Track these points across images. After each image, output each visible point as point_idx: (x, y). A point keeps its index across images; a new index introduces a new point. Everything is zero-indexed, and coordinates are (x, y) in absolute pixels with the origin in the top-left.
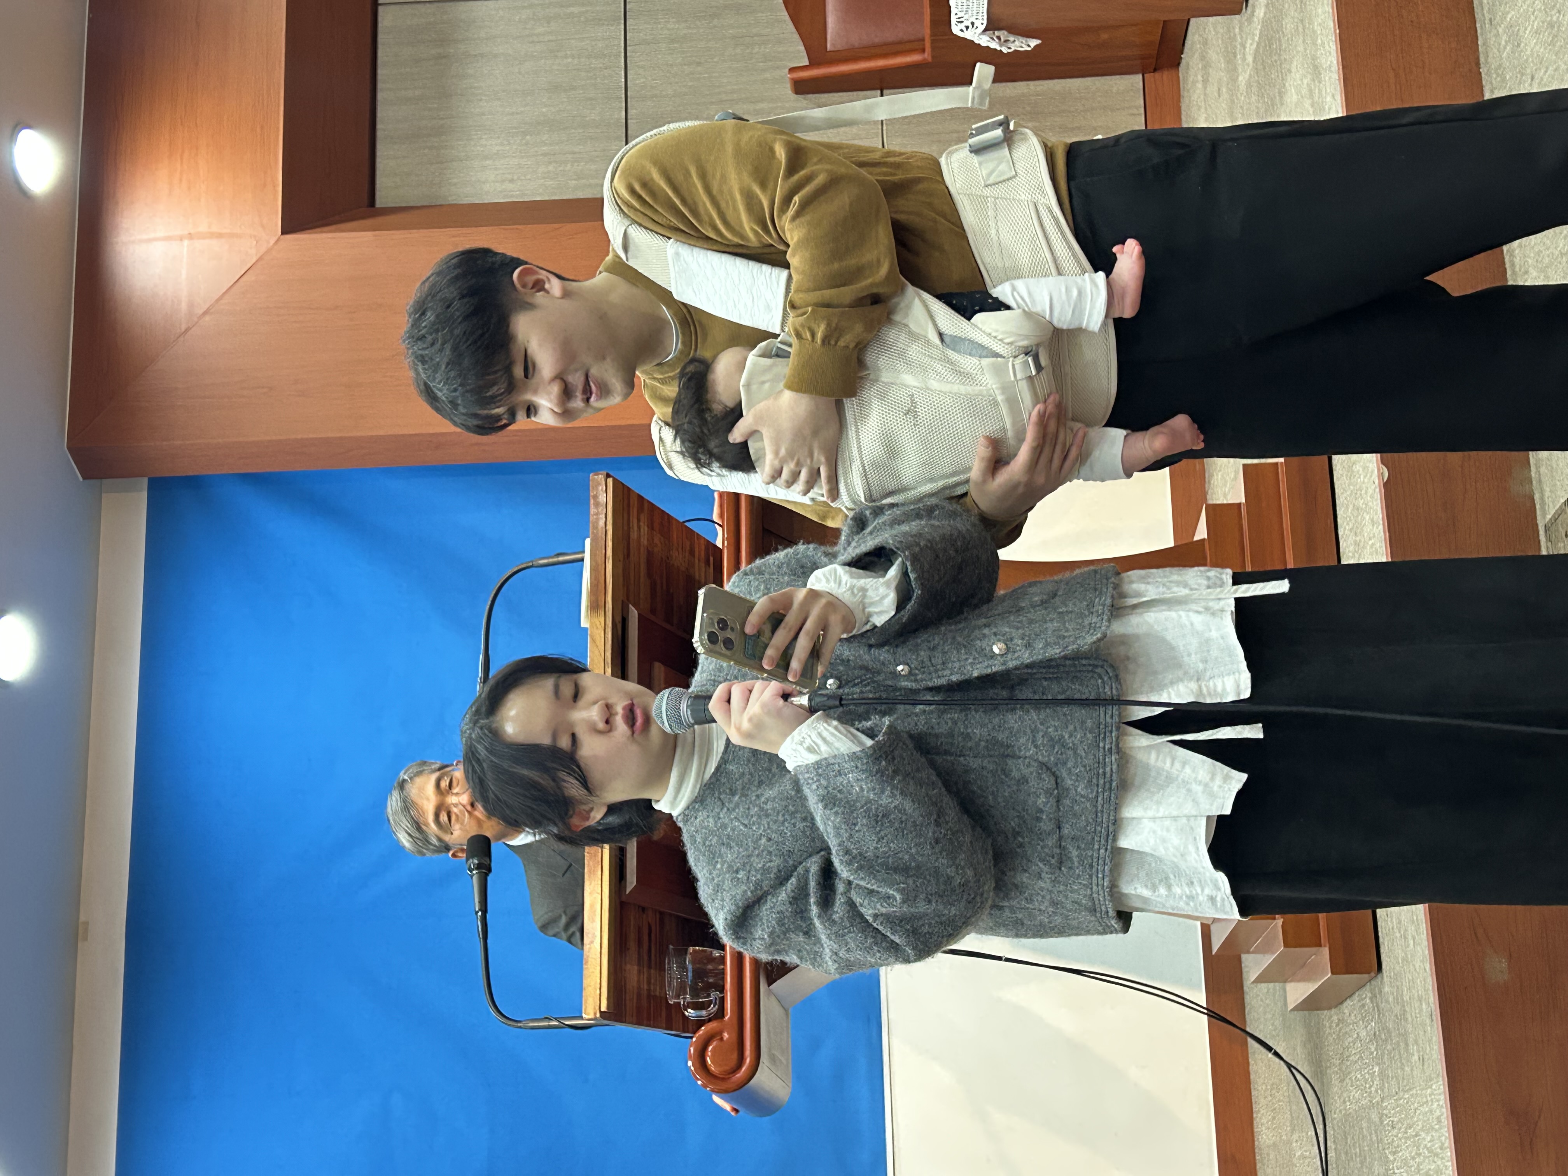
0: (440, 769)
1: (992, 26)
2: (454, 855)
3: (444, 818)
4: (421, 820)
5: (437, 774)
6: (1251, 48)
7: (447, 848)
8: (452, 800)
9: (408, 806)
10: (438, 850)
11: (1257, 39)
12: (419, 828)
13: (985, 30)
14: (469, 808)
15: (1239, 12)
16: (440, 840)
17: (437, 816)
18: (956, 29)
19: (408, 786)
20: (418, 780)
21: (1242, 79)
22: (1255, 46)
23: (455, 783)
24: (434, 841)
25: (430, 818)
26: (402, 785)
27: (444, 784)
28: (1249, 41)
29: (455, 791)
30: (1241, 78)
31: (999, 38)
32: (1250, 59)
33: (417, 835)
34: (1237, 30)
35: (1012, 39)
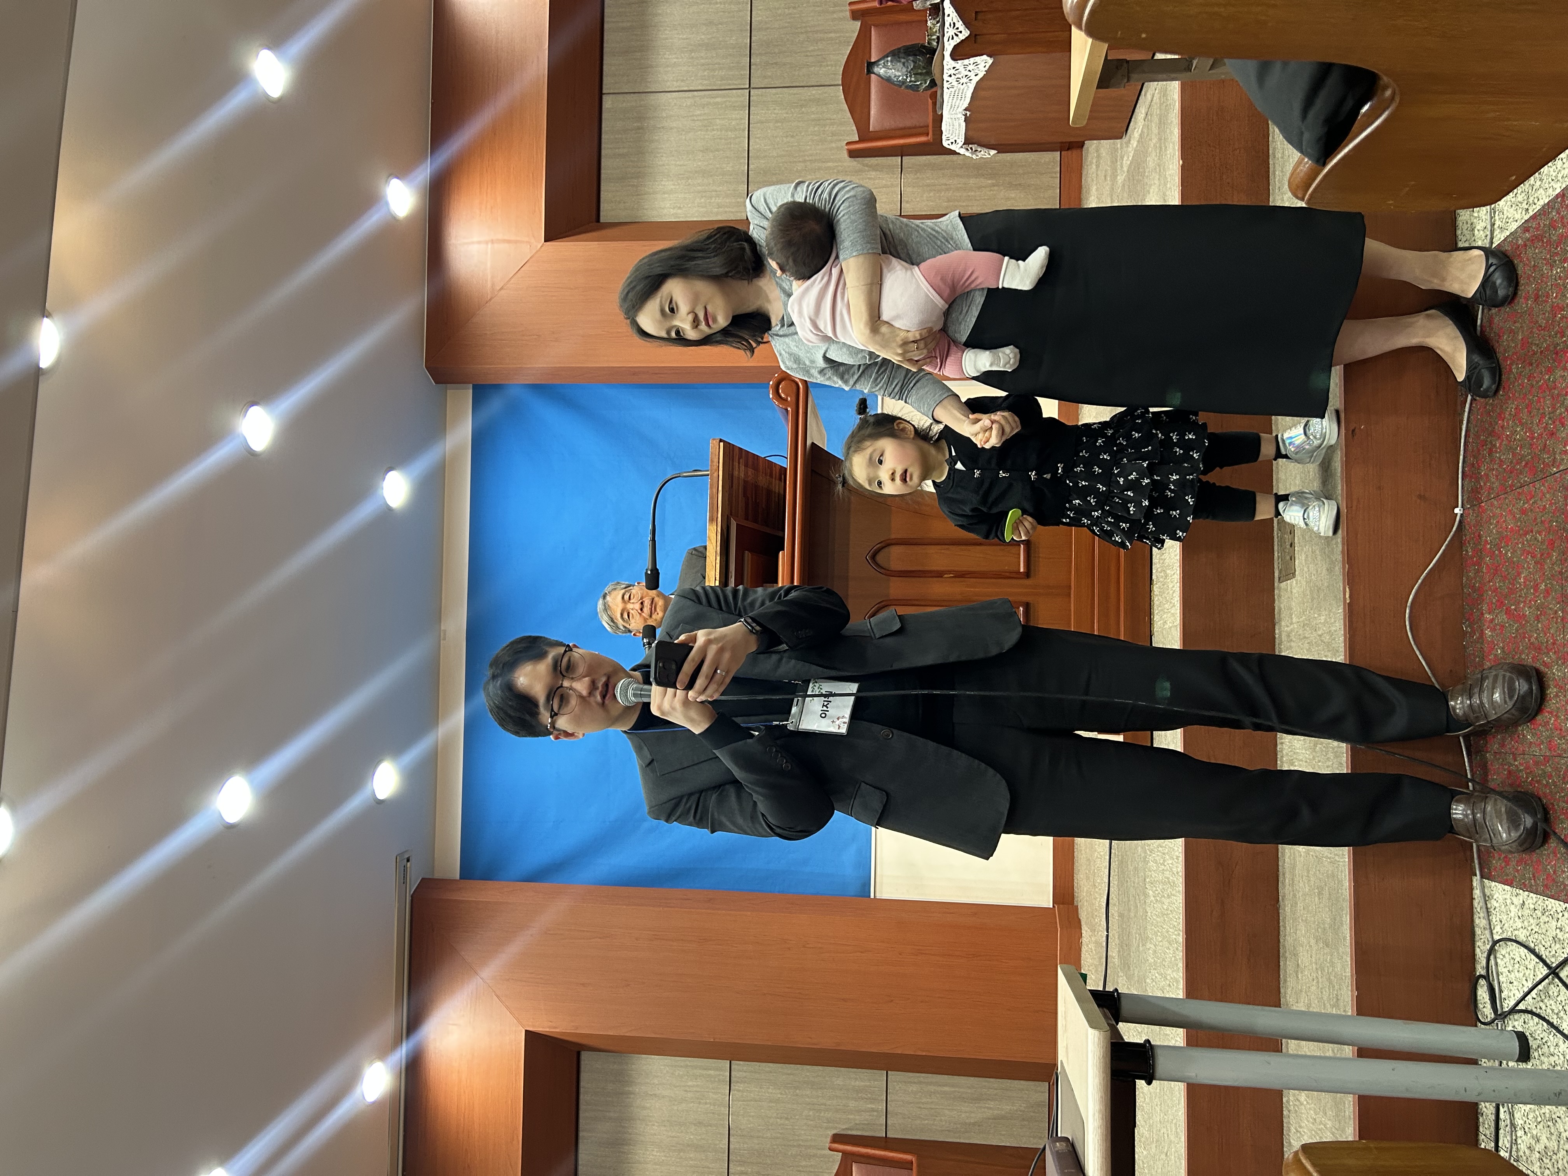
0: (625, 588)
1: (968, 141)
3: (626, 616)
4: (613, 617)
5: (623, 591)
6: (1126, 162)
7: (630, 631)
8: (630, 606)
9: (606, 608)
10: (625, 632)
11: (1130, 158)
12: (612, 621)
13: (964, 144)
14: (640, 611)
15: (1121, 138)
16: (625, 627)
17: (622, 615)
18: (945, 144)
19: (608, 598)
20: (614, 593)
22: (1129, 162)
23: (632, 597)
24: (622, 627)
25: (619, 616)
26: (604, 597)
27: (626, 597)
28: (1125, 158)
29: (631, 601)
30: (1119, 178)
31: (971, 149)
32: (1125, 169)
33: (612, 624)
34: (1119, 146)
35: (979, 150)
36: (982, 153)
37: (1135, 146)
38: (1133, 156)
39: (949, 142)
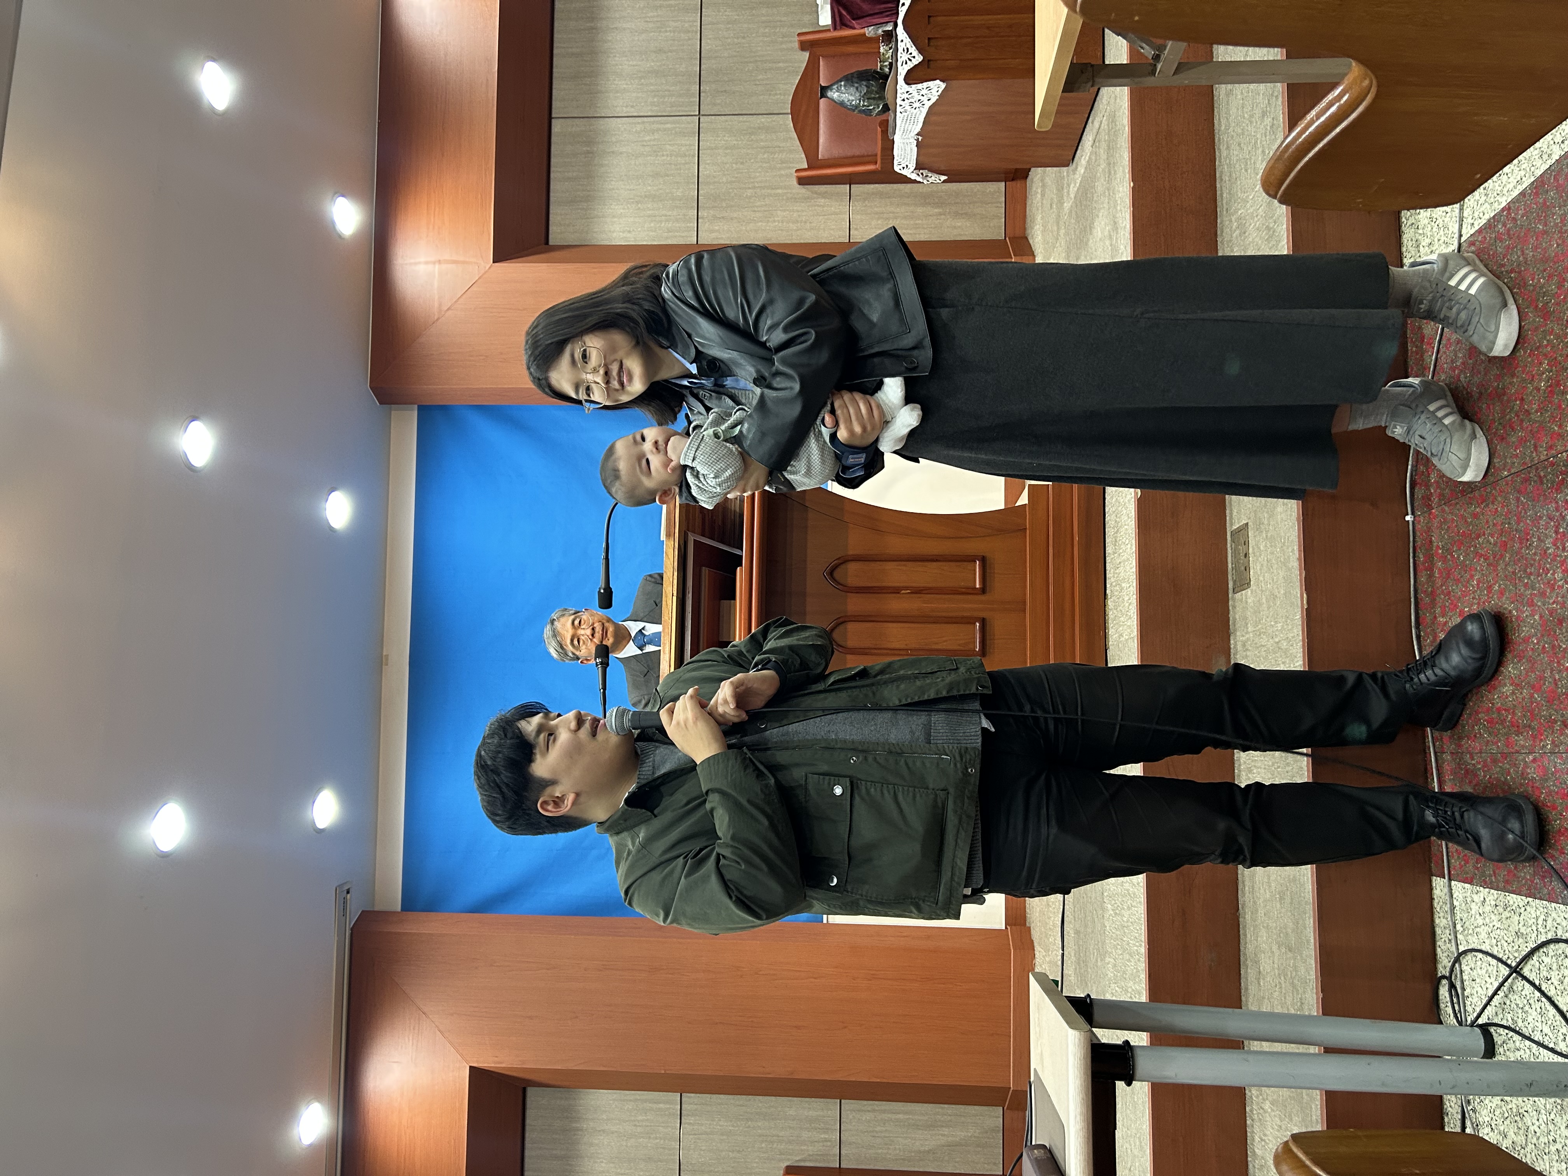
0: (574, 614)
1: (919, 167)
2: (581, 662)
3: (576, 642)
4: (563, 643)
5: (573, 617)
6: (1073, 189)
7: (578, 659)
8: (581, 632)
9: (555, 634)
10: (572, 659)
11: (1078, 185)
12: (562, 647)
13: (915, 169)
14: (591, 637)
15: (1068, 165)
16: (573, 654)
17: (572, 641)
18: (897, 168)
19: (556, 623)
20: (562, 620)
21: (1067, 205)
22: (1076, 189)
23: (582, 622)
24: (570, 654)
25: (568, 641)
26: (552, 622)
27: (577, 622)
28: (1072, 185)
29: (582, 627)
30: (1065, 204)
31: (922, 174)
32: (1072, 196)
33: (561, 651)
34: (1065, 174)
35: (930, 175)
36: (933, 178)
37: (1082, 171)
38: (1081, 182)
39: (901, 167)
